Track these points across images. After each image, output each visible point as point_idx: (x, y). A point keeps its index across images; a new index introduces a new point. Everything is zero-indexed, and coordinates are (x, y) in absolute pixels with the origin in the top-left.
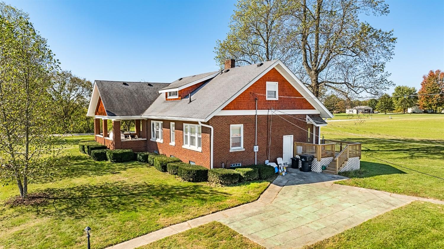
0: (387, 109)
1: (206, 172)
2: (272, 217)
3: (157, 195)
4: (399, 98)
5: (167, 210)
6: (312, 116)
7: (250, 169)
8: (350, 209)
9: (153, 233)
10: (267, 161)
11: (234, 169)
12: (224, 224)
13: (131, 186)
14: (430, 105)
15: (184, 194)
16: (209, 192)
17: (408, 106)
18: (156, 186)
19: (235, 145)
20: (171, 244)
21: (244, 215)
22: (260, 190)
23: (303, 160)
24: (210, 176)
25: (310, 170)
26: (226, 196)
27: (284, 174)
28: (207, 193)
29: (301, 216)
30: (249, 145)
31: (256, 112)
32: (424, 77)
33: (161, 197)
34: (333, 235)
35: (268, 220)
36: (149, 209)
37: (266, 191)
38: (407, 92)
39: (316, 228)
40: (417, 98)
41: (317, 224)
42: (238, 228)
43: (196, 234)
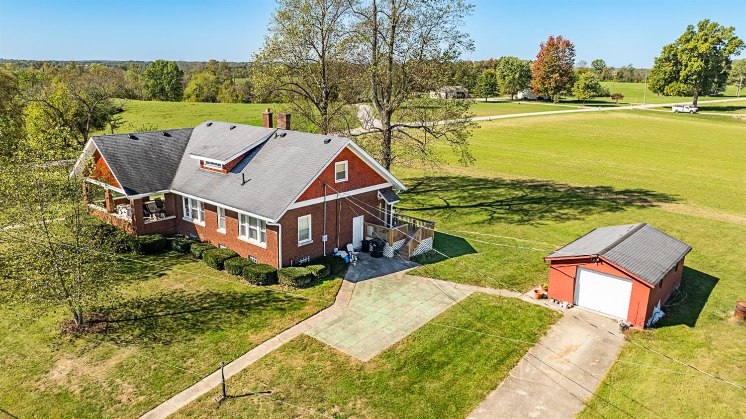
0: (489, 94)
1: (275, 273)
2: (352, 324)
3: (232, 307)
4: (506, 76)
5: (252, 326)
6: (383, 191)
7: (321, 267)
8: (417, 308)
9: (250, 352)
10: (336, 250)
11: (305, 267)
12: (311, 336)
13: (195, 296)
14: (546, 90)
15: (260, 304)
16: (284, 298)
17: (517, 90)
18: (224, 295)
19: (303, 238)
20: (273, 361)
21: (326, 324)
22: (334, 290)
23: (374, 245)
24: (281, 277)
25: (381, 255)
26: (302, 303)
27: (355, 264)
28: (283, 301)
29: (376, 320)
30: (317, 235)
31: (325, 198)
32: (542, 46)
33: (238, 310)
34: (403, 337)
35: (349, 328)
36: (233, 326)
37: (340, 291)
38: (518, 67)
39: (389, 332)
40: (530, 77)
41: (390, 327)
42: (325, 339)
43: (290, 349)
